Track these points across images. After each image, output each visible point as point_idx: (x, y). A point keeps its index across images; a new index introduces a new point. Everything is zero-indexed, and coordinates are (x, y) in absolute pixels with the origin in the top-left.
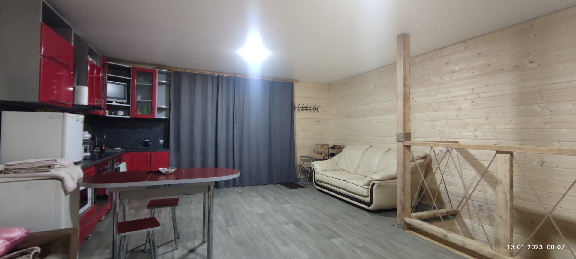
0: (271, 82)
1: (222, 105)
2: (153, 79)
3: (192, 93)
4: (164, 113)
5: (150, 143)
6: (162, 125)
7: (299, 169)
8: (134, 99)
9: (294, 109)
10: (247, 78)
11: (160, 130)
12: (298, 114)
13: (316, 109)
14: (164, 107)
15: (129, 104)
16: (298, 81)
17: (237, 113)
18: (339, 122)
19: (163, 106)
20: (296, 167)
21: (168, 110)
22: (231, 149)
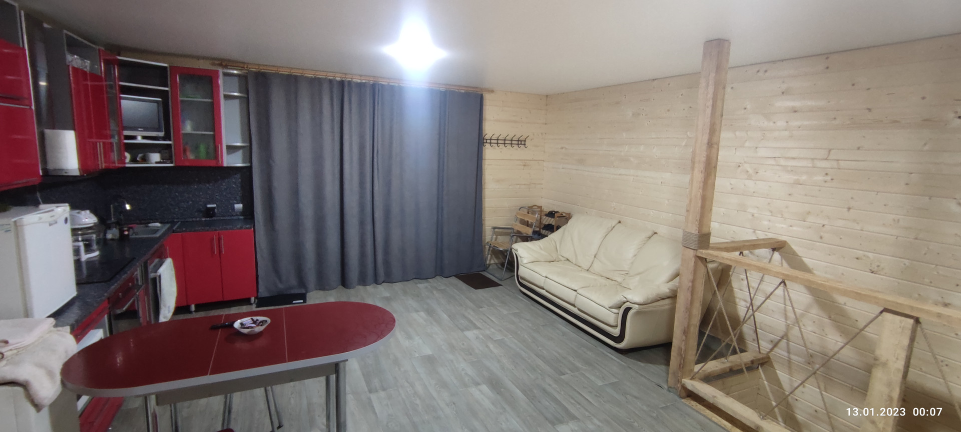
0: (441, 92)
1: (351, 137)
2: (212, 89)
3: (293, 116)
4: (240, 154)
5: (216, 211)
6: (238, 176)
7: (489, 250)
8: (178, 129)
9: (484, 143)
10: (397, 85)
11: (234, 186)
12: (489, 153)
13: (523, 143)
14: (239, 144)
15: (170, 140)
16: (492, 91)
17: (379, 152)
18: (563, 168)
19: (237, 143)
20: (483, 245)
21: (248, 151)
22: (369, 220)
